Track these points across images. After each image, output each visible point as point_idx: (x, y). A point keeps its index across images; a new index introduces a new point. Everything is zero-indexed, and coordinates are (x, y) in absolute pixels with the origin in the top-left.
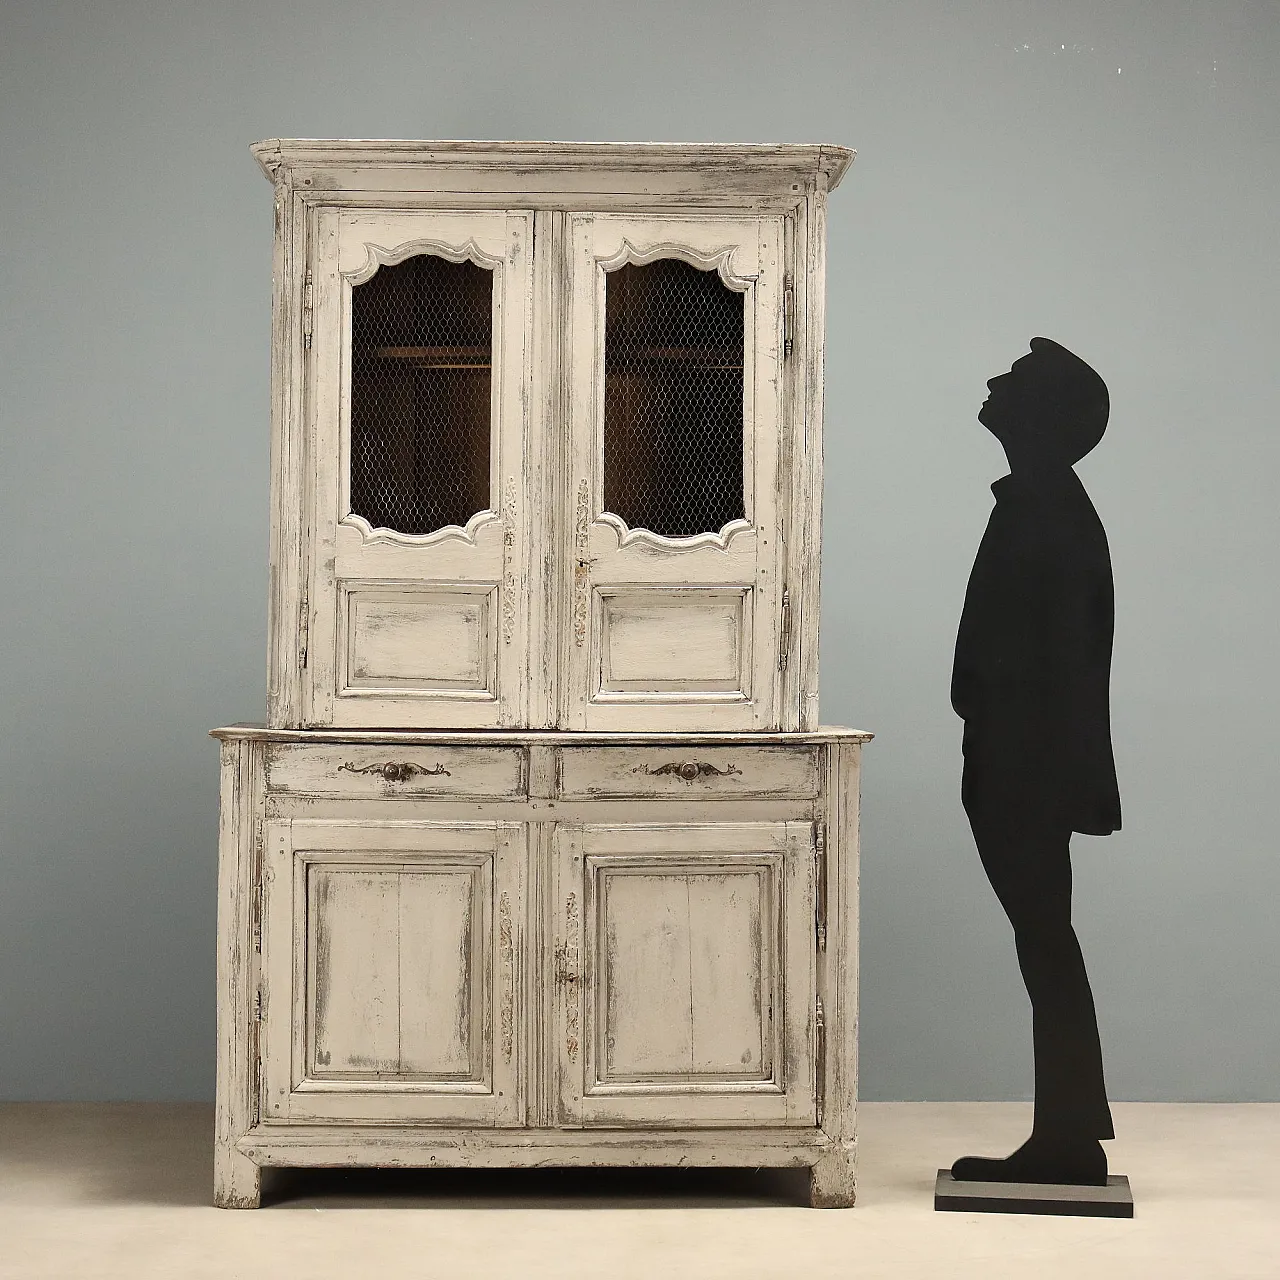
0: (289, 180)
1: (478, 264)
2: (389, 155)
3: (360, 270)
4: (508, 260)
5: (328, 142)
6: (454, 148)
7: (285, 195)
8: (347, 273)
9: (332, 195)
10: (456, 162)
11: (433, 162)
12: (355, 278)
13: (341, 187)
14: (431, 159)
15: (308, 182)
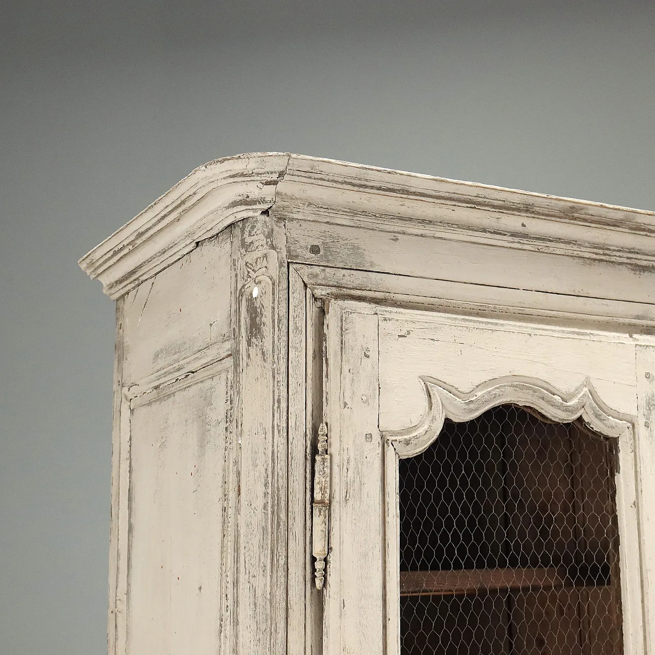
0: (281, 242)
1: (597, 426)
2: (464, 214)
3: (415, 427)
4: (640, 423)
5: (377, 174)
6: (571, 214)
7: (274, 270)
8: (394, 433)
9: (358, 278)
10: (558, 240)
11: (525, 236)
12: (407, 443)
13: (372, 264)
14: (521, 229)
15: (315, 250)
